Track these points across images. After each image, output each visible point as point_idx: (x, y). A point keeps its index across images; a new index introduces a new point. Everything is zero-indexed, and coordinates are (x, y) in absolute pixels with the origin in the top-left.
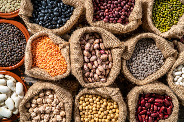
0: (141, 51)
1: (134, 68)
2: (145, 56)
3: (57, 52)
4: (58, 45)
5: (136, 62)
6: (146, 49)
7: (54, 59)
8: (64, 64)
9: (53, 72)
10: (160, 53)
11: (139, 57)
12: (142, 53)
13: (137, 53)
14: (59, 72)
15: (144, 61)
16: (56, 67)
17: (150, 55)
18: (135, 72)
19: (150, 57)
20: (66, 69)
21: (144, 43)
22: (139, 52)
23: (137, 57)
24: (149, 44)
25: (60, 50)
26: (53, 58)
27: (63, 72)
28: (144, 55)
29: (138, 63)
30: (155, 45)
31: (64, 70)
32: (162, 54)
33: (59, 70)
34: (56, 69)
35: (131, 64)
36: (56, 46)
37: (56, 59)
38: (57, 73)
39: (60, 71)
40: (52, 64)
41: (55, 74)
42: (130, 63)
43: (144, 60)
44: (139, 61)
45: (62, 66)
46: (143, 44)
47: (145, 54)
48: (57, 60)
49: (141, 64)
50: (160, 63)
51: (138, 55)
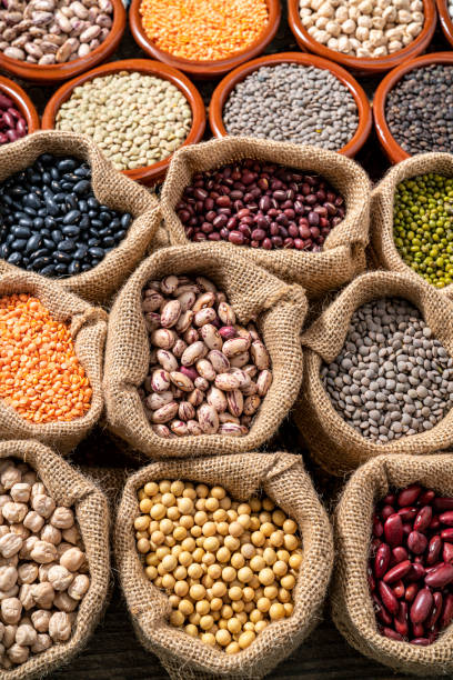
0: (372, 334)
1: (348, 399)
2: (386, 357)
3: (59, 345)
4: (68, 322)
5: (356, 373)
6: (389, 335)
7: (45, 367)
8: (81, 387)
9: (37, 408)
10: (440, 350)
11: (366, 359)
12: (378, 345)
13: (359, 341)
14: (58, 412)
15: (384, 376)
16: (50, 392)
17: (403, 353)
18: (352, 413)
19: (408, 363)
20: (87, 405)
21: (382, 312)
22: (367, 340)
23: (359, 356)
24: (401, 317)
25: (75, 337)
26: (42, 364)
27: (74, 412)
28: (382, 352)
29: (364, 380)
30: (421, 323)
31: (78, 405)
32: (449, 357)
33: (61, 403)
34: (47, 400)
35: (339, 381)
36: (60, 326)
37: (52, 366)
38: (51, 412)
39: (65, 408)
40: (35, 380)
41: (44, 416)
42: (334, 379)
43: (385, 372)
44: (368, 373)
45: (75, 393)
46: (381, 317)
47: (390, 349)
48: (55, 371)
49: (373, 385)
50: (442, 390)
51: (363, 349)
